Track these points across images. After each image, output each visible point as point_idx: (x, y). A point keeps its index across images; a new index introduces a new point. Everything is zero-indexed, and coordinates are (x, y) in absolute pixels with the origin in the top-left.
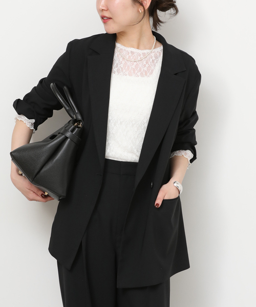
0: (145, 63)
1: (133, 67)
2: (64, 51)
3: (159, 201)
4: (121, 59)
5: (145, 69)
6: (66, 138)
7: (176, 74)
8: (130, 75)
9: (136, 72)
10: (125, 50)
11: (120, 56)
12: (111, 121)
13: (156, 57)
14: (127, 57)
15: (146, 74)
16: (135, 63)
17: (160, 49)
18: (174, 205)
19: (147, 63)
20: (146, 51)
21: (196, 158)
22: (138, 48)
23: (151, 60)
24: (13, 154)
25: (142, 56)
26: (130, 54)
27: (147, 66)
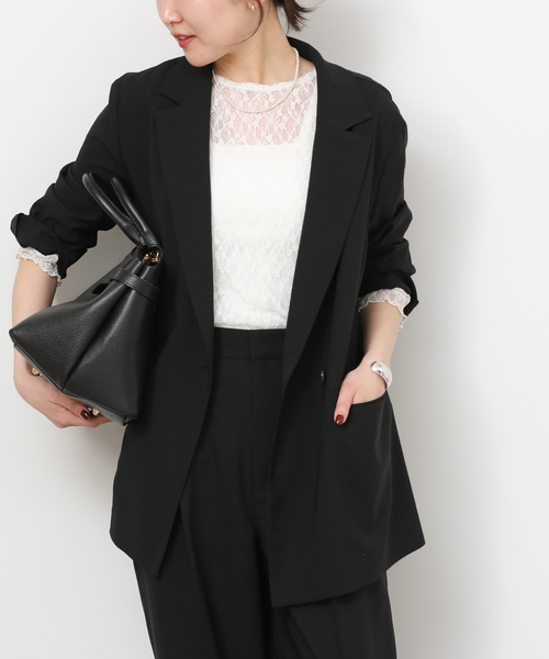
0: (279, 112)
1: (256, 124)
2: (106, 103)
3: (342, 409)
4: (228, 111)
5: (282, 126)
6: (127, 290)
7: (350, 129)
8: (251, 142)
9: (263, 134)
10: (234, 90)
11: (225, 104)
12: (220, 248)
13: (304, 98)
14: (241, 103)
15: (285, 137)
16: (259, 117)
17: (310, 76)
18: (378, 414)
19: (284, 112)
20: (279, 87)
21: (417, 302)
22: (262, 81)
23: (293, 105)
24: (15, 332)
25: (272, 99)
26: (246, 98)
27: (285, 118)
